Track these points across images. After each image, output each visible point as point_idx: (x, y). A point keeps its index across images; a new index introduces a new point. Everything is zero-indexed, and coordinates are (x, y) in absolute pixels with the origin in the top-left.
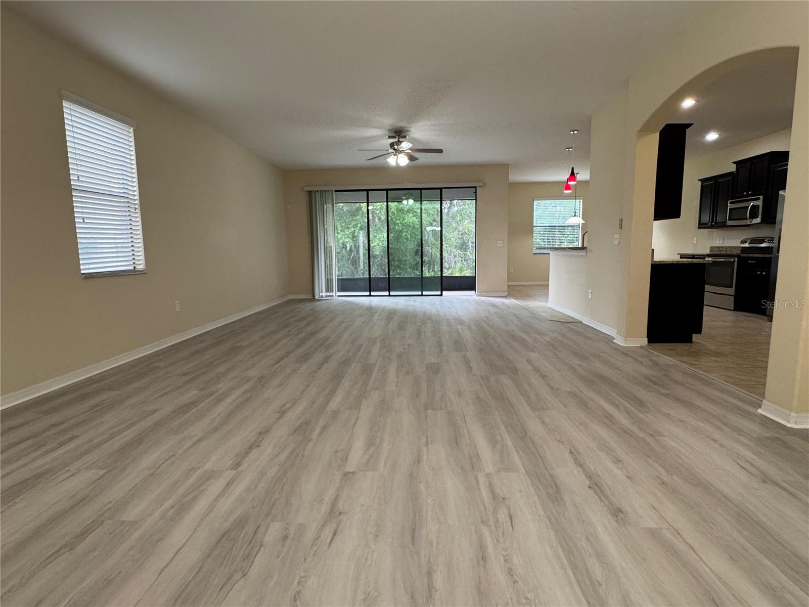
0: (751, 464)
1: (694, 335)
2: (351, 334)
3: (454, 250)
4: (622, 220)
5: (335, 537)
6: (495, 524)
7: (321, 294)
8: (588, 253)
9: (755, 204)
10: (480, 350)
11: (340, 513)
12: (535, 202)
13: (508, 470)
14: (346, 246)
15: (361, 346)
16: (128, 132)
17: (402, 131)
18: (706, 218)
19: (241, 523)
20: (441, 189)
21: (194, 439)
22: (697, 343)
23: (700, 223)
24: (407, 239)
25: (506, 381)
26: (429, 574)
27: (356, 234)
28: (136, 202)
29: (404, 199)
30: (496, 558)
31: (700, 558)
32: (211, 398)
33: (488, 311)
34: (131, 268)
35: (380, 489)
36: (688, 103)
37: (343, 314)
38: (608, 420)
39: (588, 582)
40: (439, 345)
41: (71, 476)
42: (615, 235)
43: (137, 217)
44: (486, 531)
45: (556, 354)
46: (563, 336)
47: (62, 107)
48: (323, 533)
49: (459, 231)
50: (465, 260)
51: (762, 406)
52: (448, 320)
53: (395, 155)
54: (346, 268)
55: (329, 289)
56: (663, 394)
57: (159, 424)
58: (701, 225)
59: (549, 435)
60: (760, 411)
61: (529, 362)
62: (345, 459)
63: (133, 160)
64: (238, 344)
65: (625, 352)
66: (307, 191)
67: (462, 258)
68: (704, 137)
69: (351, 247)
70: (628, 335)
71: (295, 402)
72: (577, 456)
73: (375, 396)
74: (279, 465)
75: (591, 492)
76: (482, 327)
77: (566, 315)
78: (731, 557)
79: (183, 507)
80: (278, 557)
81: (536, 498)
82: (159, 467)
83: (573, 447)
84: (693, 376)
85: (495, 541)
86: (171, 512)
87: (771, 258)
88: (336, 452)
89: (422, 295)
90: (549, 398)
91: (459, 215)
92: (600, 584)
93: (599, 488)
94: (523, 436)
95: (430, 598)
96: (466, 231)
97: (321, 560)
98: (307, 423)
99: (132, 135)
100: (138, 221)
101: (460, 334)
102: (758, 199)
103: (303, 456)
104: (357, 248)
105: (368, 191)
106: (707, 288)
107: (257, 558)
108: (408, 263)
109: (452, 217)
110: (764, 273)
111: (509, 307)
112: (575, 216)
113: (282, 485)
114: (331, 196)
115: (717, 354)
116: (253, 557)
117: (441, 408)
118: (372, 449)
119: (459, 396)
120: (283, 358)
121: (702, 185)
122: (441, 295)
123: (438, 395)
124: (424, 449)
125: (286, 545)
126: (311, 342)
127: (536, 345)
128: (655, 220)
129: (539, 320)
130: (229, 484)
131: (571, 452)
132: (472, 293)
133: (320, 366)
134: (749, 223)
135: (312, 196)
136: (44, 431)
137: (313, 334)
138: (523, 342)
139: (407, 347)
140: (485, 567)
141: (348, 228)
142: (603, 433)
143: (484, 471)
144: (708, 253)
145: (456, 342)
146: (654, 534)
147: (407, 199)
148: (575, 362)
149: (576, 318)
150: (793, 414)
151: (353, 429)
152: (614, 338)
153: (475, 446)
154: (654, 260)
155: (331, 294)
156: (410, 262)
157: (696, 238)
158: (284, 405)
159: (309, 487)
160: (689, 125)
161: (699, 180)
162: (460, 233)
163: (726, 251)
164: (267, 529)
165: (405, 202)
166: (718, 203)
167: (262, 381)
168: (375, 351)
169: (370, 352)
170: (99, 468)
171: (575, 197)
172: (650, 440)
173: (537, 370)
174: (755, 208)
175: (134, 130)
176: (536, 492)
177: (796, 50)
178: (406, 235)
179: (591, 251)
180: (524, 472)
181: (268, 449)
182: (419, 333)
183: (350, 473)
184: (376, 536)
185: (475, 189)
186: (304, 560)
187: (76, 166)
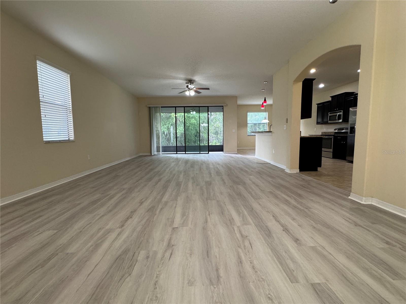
0: (350, 219)
1: (318, 168)
2: (170, 169)
3: (212, 135)
4: (287, 119)
5: (171, 256)
6: (244, 247)
7: (155, 153)
8: (273, 134)
9: (340, 114)
10: (228, 175)
11: (173, 245)
12: (248, 113)
13: (246, 224)
14: (165, 133)
15: (175, 174)
16: (67, 77)
17: (192, 81)
18: (320, 120)
19: (126, 252)
20: (208, 107)
21: (101, 215)
22: (319, 171)
23: (317, 122)
24: (192, 130)
25: (241, 188)
26: (217, 270)
27: (169, 127)
28: (70, 109)
29: (191, 111)
30: (246, 262)
31: (335, 258)
32: (107, 197)
33: (229, 159)
34: (67, 139)
35: (190, 234)
36: (313, 71)
37: (166, 161)
38: (287, 203)
39: (288, 270)
40: (210, 174)
41: (40, 234)
42: (284, 126)
43: (71, 116)
44: (240, 250)
45: (261, 177)
46: (263, 169)
47: (36, 63)
48: (165, 254)
49: (214, 127)
50: (217, 139)
51: (350, 195)
52: (212, 163)
53: (189, 91)
54: (164, 143)
55: (158, 151)
56: (308, 191)
57: (83, 209)
58: (318, 123)
59: (262, 209)
60: (349, 197)
61: (250, 180)
62: (173, 222)
63: (69, 89)
64: (118, 174)
65: (290, 175)
66: (148, 107)
67: (216, 138)
68: (318, 86)
69: (167, 133)
70: (291, 168)
71: (147, 198)
72: (276, 218)
73: (183, 195)
74: (142, 225)
75: (284, 232)
76: (228, 166)
77: (263, 161)
78: (347, 257)
79: (97, 246)
80: (145, 266)
81: (261, 236)
82: (84, 228)
83: (274, 214)
84: (320, 184)
85: (245, 254)
86: (92, 248)
87: (347, 136)
88: (168, 219)
89: (200, 153)
90: (260, 194)
91: (214, 119)
92: (294, 271)
93: (287, 231)
94: (251, 211)
95: (219, 281)
96: (218, 126)
97: (166, 266)
98: (153, 207)
99: (69, 78)
100: (71, 118)
101: (219, 169)
102: (341, 112)
103: (153, 221)
104: (170, 134)
105: (176, 107)
106: (323, 149)
107: (135, 267)
108: (192, 140)
109: (211, 120)
110: (344, 142)
111: (238, 158)
112: (265, 119)
113: (144, 234)
114: (159, 109)
115: (328, 175)
116: (133, 267)
117: (214, 200)
118: (185, 217)
119: (221, 194)
120: (139, 180)
121: (317, 106)
122: (208, 153)
123: (212, 194)
124: (208, 217)
125: (148, 261)
126: (152, 173)
127: (252, 173)
128: (301, 119)
129: (252, 163)
130: (119, 235)
131: (273, 216)
132: (222, 152)
133: (157, 183)
134: (337, 121)
135: (150, 109)
136: (25, 214)
137: (152, 170)
138: (246, 172)
139: (195, 174)
140: (242, 266)
141: (166, 125)
142: (286, 207)
143: (236, 225)
144: (321, 134)
145: (217, 172)
146: (314, 249)
147: (193, 111)
148: (270, 179)
149: (267, 162)
150: (364, 198)
151: (175, 209)
152: (285, 170)
153: (231, 214)
154: (301, 136)
155: (159, 153)
156: (193, 140)
157: (315, 129)
158: (141, 200)
159: (157, 234)
160: (314, 79)
161: (316, 104)
162: (215, 127)
163: (328, 133)
164: (139, 253)
165: (192, 113)
166: (324, 114)
167: (130, 190)
168: (181, 176)
169: (179, 177)
170: (54, 230)
171: (265, 111)
172: (305, 210)
173: (254, 183)
174: (340, 116)
175: (70, 76)
176: (260, 233)
177: (359, 46)
178: (191, 128)
179: (274, 133)
180: (254, 225)
181: (136, 219)
182: (200, 169)
183: (176, 228)
184: (191, 254)
185: (223, 107)
186: (158, 267)
187: (42, 91)
